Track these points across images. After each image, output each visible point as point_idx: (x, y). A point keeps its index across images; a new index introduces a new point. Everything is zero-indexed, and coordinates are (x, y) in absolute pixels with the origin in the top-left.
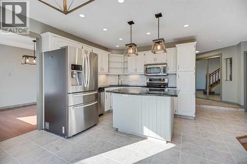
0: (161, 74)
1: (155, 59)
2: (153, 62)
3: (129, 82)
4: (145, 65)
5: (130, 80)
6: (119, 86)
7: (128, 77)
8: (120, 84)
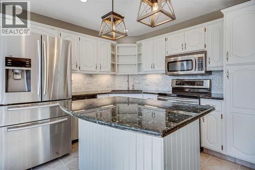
0: (193, 72)
1: (184, 46)
2: (180, 51)
3: (147, 85)
4: (166, 57)
5: (148, 83)
6: (129, 92)
7: (145, 77)
8: (131, 89)
